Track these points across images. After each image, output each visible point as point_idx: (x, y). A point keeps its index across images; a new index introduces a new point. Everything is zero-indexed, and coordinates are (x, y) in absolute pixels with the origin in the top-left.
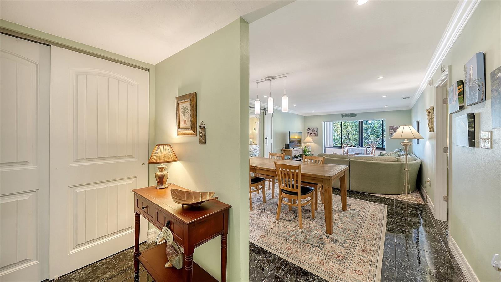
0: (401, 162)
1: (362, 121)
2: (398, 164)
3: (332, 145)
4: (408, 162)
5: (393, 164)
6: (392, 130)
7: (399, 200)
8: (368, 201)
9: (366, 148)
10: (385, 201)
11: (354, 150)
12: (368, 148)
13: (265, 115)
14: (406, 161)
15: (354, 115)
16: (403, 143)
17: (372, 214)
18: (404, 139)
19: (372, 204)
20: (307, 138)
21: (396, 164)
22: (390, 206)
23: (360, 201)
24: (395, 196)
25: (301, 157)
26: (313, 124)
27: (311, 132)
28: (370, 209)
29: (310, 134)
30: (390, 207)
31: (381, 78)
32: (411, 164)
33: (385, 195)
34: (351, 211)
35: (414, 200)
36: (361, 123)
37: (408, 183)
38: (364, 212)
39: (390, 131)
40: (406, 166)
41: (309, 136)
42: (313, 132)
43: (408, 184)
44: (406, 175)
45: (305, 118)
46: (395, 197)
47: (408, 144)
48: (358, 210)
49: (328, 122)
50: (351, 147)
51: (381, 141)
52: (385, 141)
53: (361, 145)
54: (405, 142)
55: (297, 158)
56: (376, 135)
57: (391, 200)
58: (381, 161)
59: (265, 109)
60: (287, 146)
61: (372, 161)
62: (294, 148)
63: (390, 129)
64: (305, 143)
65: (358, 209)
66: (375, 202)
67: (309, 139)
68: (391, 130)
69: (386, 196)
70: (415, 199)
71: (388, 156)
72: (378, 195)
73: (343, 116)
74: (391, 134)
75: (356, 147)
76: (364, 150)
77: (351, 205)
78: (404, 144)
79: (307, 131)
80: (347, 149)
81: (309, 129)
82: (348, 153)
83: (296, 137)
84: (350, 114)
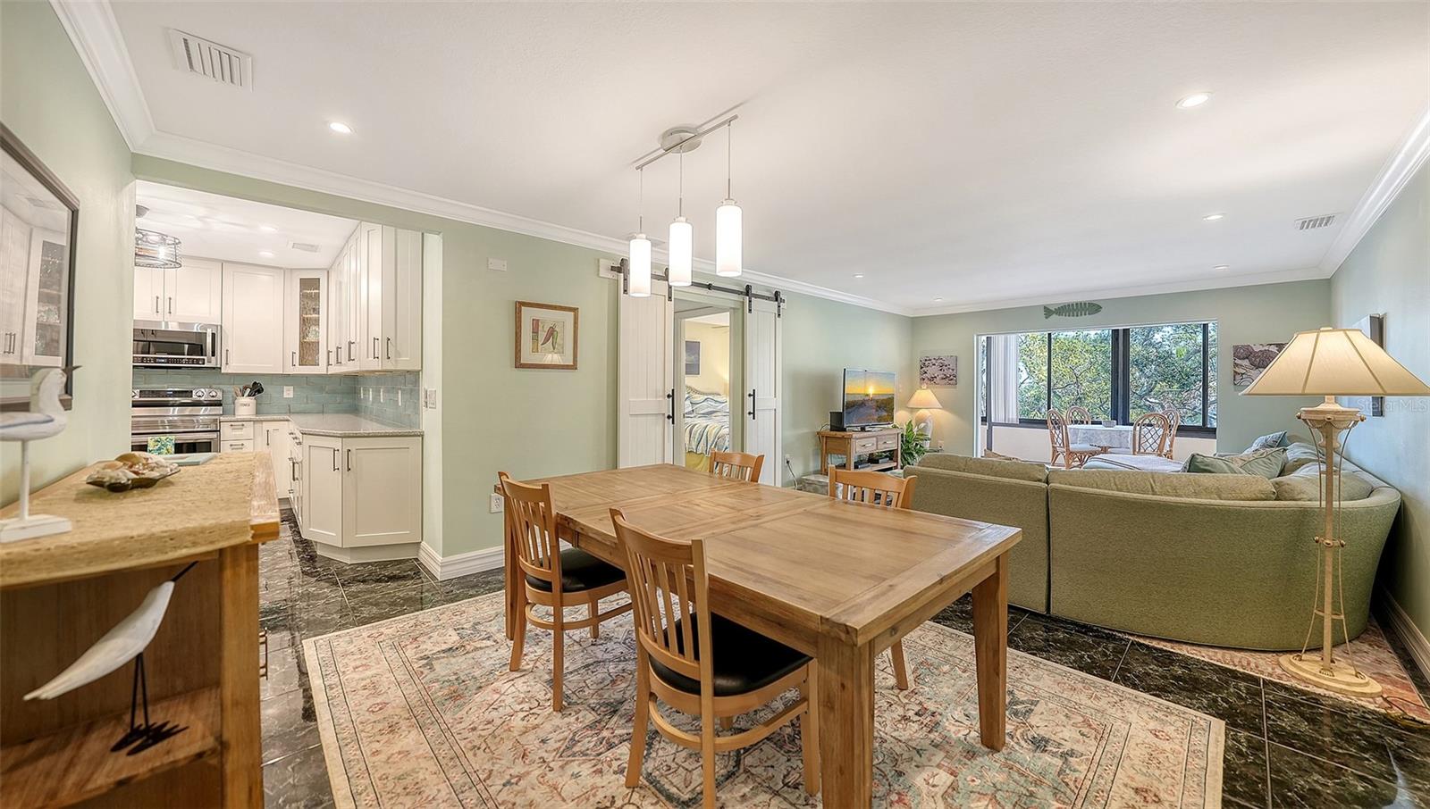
0: (1300, 503)
1: (1126, 332)
2: (1284, 511)
3: (1015, 417)
4: (1335, 504)
5: (1257, 514)
6: (1246, 363)
7: (1286, 689)
8: (1125, 681)
9: (1138, 428)
10: (1210, 686)
11: (1092, 435)
12: (1145, 430)
13: (750, 310)
14: (1329, 502)
15: (1092, 308)
16: (1312, 417)
17: (1141, 781)
18: (1320, 398)
19: (1142, 704)
20: (918, 391)
21: (1270, 512)
22: (1243, 727)
23: (1083, 681)
24: (1263, 655)
25: (891, 459)
26: (942, 344)
27: (932, 371)
28: (1132, 744)
29: (932, 379)
30: (1243, 734)
31: (1195, 100)
32: (1350, 516)
33: (1211, 652)
34: (1024, 754)
35: (1372, 696)
36: (1120, 339)
37: (1335, 604)
38: (1094, 767)
39: (1236, 365)
40: (1329, 527)
41: (924, 386)
42: (940, 372)
43: (1336, 611)
44: (1329, 569)
45: (915, 325)
46: (1263, 666)
47: (1341, 417)
48: (1067, 747)
49: (1002, 337)
50: (1082, 422)
51: (1198, 403)
52: (1213, 403)
53: (1120, 415)
54: (1321, 407)
55: (876, 462)
56: (1178, 382)
57: (1242, 684)
58: (1196, 494)
59: (748, 292)
60: (838, 422)
61: (1154, 493)
62: (863, 429)
63: (1236, 356)
64: (912, 410)
65: (1067, 735)
66: (1159, 691)
67: (925, 395)
68: (1238, 361)
69: (1220, 653)
70: (1376, 687)
71: (1233, 471)
72: (1177, 649)
73: (1048, 312)
74: (1238, 378)
75: (1100, 423)
76: (1130, 436)
77: (1037, 709)
78: (1320, 417)
79: (922, 368)
80: (1066, 429)
81: (927, 363)
82: (1071, 446)
83: (871, 391)
84: (1077, 304)
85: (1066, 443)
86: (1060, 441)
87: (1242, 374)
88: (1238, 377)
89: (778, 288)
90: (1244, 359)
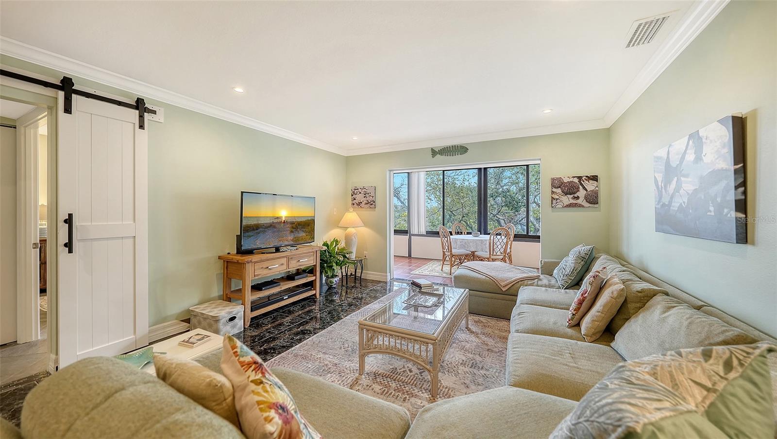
1: (486, 169)
3: (424, 229)
6: (559, 191)
9: (492, 237)
11: (467, 242)
12: (496, 238)
15: (462, 150)
20: (346, 213)
26: (367, 177)
27: (360, 197)
29: (359, 204)
36: (482, 174)
39: (553, 192)
41: (353, 210)
42: (365, 199)
45: (348, 162)
50: (462, 233)
53: (483, 228)
62: (277, 250)
63: (553, 186)
67: (352, 216)
68: (554, 190)
73: (434, 153)
76: (488, 243)
79: (352, 195)
80: (450, 240)
81: (356, 191)
82: (453, 251)
83: (284, 213)
84: (452, 146)
85: (450, 249)
86: (447, 248)
87: (557, 199)
88: (554, 202)
89: (142, 95)
90: (558, 188)
